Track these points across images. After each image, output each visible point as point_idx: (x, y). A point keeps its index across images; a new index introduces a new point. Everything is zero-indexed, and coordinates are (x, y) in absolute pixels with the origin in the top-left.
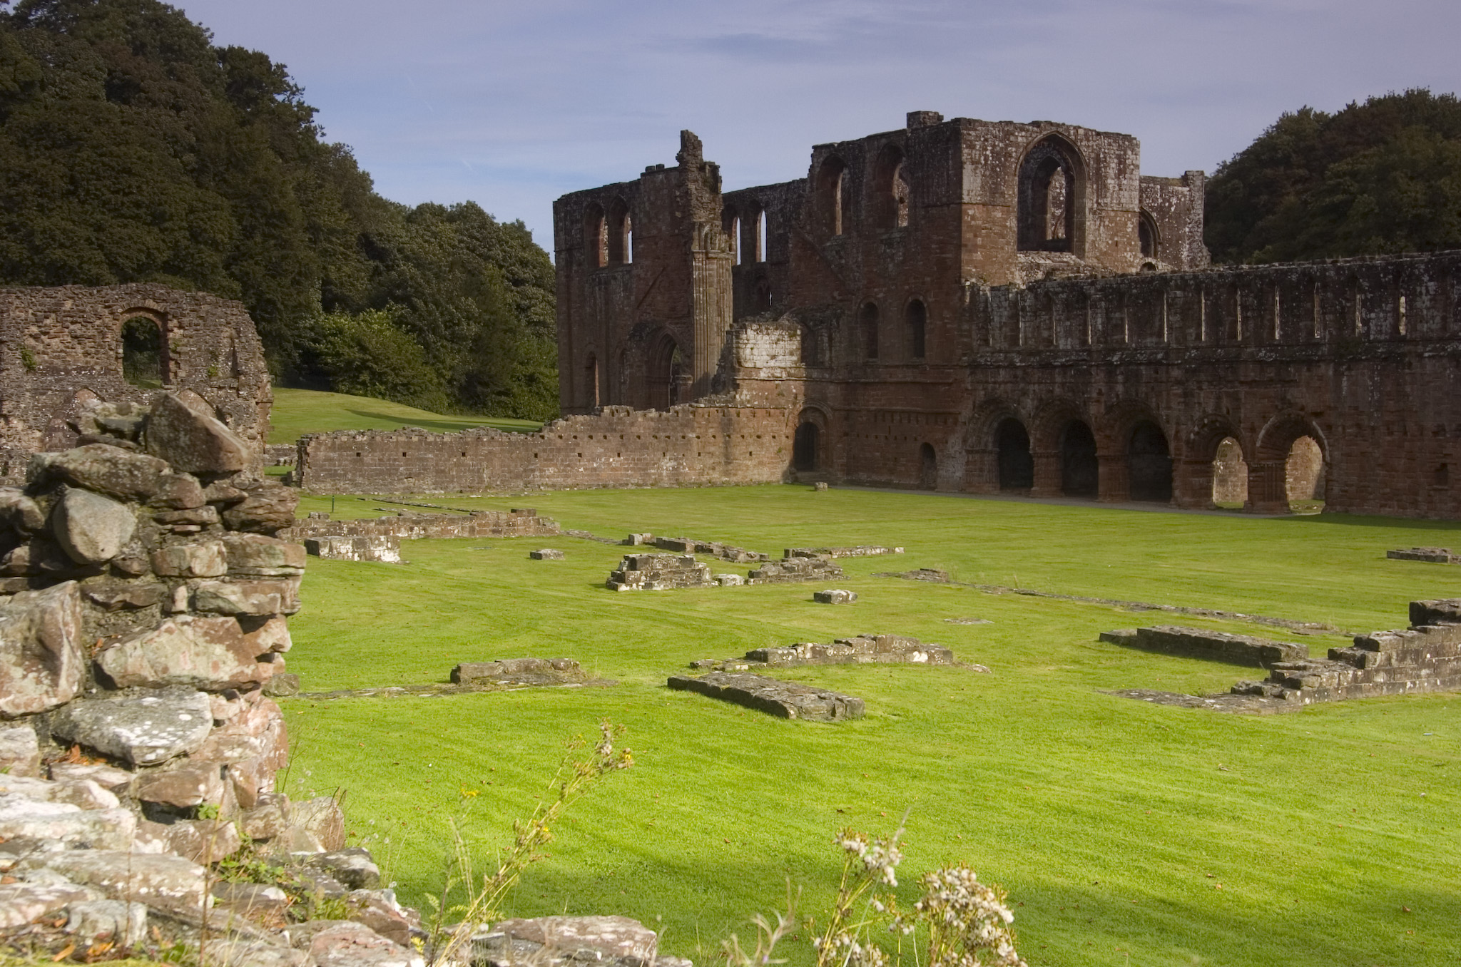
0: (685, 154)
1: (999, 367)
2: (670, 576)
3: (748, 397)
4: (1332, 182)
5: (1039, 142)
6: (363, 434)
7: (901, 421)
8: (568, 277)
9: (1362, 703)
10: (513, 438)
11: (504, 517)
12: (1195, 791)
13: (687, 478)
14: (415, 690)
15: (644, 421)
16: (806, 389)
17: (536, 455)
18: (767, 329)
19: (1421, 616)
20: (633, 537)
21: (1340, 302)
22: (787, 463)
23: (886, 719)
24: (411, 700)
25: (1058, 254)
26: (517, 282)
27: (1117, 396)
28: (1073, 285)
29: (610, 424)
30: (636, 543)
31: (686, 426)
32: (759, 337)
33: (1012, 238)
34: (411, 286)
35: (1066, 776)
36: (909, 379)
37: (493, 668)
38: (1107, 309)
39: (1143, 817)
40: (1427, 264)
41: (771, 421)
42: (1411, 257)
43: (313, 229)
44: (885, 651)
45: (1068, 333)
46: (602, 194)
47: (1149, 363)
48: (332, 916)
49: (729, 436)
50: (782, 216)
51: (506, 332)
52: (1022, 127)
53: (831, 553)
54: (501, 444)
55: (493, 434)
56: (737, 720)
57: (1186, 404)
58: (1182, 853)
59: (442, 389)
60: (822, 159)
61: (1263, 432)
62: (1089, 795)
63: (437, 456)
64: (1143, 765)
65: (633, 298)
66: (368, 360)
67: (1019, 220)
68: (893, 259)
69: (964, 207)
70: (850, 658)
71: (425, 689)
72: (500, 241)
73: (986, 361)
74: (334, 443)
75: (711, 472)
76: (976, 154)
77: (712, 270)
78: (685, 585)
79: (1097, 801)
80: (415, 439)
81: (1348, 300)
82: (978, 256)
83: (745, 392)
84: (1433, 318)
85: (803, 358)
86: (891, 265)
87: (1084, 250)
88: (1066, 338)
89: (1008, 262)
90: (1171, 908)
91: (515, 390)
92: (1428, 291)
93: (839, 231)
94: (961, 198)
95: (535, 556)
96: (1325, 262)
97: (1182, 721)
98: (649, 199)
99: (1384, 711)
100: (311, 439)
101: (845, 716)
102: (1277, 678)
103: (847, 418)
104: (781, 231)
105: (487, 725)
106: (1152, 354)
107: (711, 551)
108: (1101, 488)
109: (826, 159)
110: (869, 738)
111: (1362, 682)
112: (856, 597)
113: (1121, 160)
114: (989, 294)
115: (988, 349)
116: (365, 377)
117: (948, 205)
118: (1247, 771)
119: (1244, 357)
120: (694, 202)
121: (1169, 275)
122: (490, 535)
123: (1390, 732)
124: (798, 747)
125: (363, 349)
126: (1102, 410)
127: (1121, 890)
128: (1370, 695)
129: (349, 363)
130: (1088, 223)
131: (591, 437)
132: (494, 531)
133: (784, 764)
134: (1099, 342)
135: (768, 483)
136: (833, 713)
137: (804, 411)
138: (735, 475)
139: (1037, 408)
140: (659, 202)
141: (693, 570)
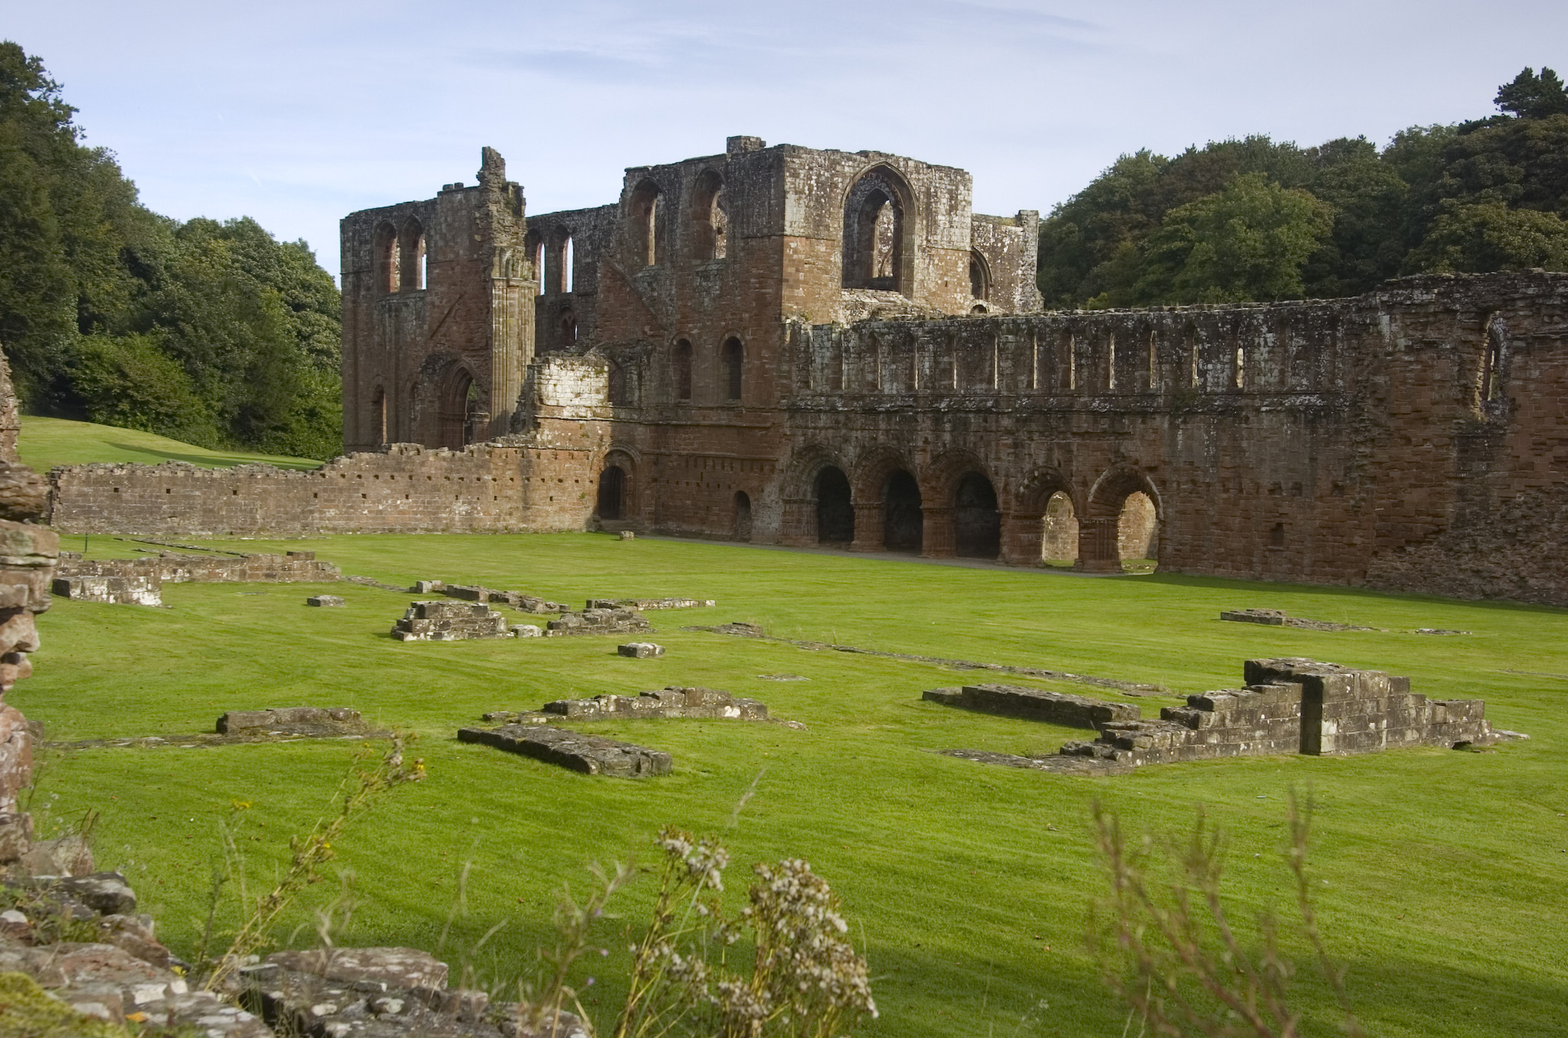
0: (486, 173)
1: (820, 411)
2: (461, 625)
3: (550, 438)
4: (1169, 228)
5: (866, 173)
6: (122, 467)
7: (714, 467)
8: (354, 302)
9: (1194, 765)
10: (290, 476)
11: (279, 560)
12: (1023, 852)
13: (481, 524)
14: (176, 740)
15: (435, 460)
16: (613, 431)
17: (316, 495)
18: (572, 364)
19: (1256, 675)
20: (421, 584)
21: (1177, 352)
22: (591, 510)
23: (695, 775)
24: (171, 751)
25: (885, 293)
26: (298, 307)
27: (944, 445)
28: (900, 326)
29: (399, 463)
30: (425, 591)
31: (481, 467)
32: (563, 373)
33: (837, 273)
34: (179, 308)
35: (887, 836)
36: (723, 422)
37: (264, 717)
38: (935, 353)
39: (968, 877)
40: (1265, 314)
41: (574, 464)
42: (1250, 306)
43: (69, 241)
44: (695, 705)
45: (894, 377)
46: (395, 213)
47: (978, 411)
48: (81, 938)
49: (528, 479)
50: (591, 244)
51: (284, 361)
52: (849, 157)
53: (636, 605)
54: (277, 482)
55: (268, 471)
56: (534, 775)
57: (1016, 455)
58: (1009, 914)
59: (212, 421)
60: (635, 183)
61: (1095, 486)
62: (911, 854)
63: (204, 493)
64: (968, 824)
65: (426, 327)
66: (129, 388)
67: (844, 256)
68: (709, 293)
69: (786, 239)
70: (656, 712)
71: (187, 739)
72: (279, 261)
73: (806, 404)
74: (88, 477)
75: (508, 517)
76: (800, 183)
77: (513, 299)
78: (478, 636)
79: (920, 860)
80: (181, 474)
81: (1185, 350)
82: (800, 292)
83: (546, 432)
84: (1271, 370)
85: (610, 397)
86: (706, 300)
87: (912, 290)
88: (892, 382)
89: (832, 300)
90: (997, 971)
91: (294, 425)
92: (1266, 343)
93: (652, 261)
94: (784, 230)
95: (314, 603)
96: (1161, 310)
97: (1009, 780)
98: (446, 220)
99: (1217, 774)
100: (62, 471)
101: (651, 772)
102: (1108, 739)
103: (656, 463)
104: (589, 260)
105: (256, 777)
106: (981, 401)
107: (507, 601)
108: (925, 543)
109: (641, 181)
110: (677, 795)
111: (1195, 743)
112: (663, 651)
113: (953, 196)
114: (811, 334)
115: (808, 392)
116: (124, 406)
117: (769, 237)
118: (1076, 831)
119: (1077, 407)
120: (495, 225)
121: (1001, 318)
122: (264, 580)
123: (1223, 795)
124: (598, 804)
125: (124, 375)
126: (928, 460)
127: (945, 953)
128: (1203, 757)
129: (108, 390)
130: (919, 262)
131: (377, 477)
132: (267, 576)
133: (584, 821)
134: (926, 387)
135: (570, 531)
136: (638, 768)
137: (610, 453)
138: (534, 521)
139: (859, 456)
140: (457, 224)
141: (487, 620)
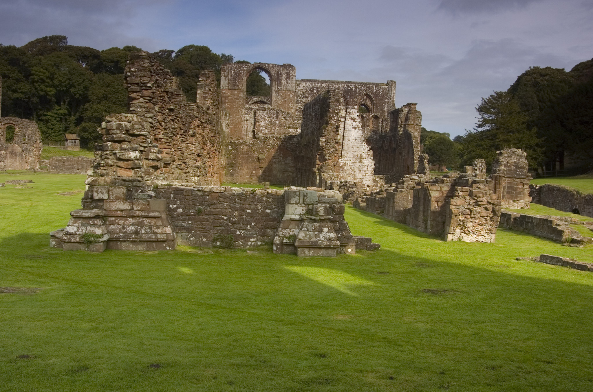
5: (253, 69)
69: (221, 90)
82: (226, 105)
87: (272, 103)
89: (240, 107)
130: (273, 95)
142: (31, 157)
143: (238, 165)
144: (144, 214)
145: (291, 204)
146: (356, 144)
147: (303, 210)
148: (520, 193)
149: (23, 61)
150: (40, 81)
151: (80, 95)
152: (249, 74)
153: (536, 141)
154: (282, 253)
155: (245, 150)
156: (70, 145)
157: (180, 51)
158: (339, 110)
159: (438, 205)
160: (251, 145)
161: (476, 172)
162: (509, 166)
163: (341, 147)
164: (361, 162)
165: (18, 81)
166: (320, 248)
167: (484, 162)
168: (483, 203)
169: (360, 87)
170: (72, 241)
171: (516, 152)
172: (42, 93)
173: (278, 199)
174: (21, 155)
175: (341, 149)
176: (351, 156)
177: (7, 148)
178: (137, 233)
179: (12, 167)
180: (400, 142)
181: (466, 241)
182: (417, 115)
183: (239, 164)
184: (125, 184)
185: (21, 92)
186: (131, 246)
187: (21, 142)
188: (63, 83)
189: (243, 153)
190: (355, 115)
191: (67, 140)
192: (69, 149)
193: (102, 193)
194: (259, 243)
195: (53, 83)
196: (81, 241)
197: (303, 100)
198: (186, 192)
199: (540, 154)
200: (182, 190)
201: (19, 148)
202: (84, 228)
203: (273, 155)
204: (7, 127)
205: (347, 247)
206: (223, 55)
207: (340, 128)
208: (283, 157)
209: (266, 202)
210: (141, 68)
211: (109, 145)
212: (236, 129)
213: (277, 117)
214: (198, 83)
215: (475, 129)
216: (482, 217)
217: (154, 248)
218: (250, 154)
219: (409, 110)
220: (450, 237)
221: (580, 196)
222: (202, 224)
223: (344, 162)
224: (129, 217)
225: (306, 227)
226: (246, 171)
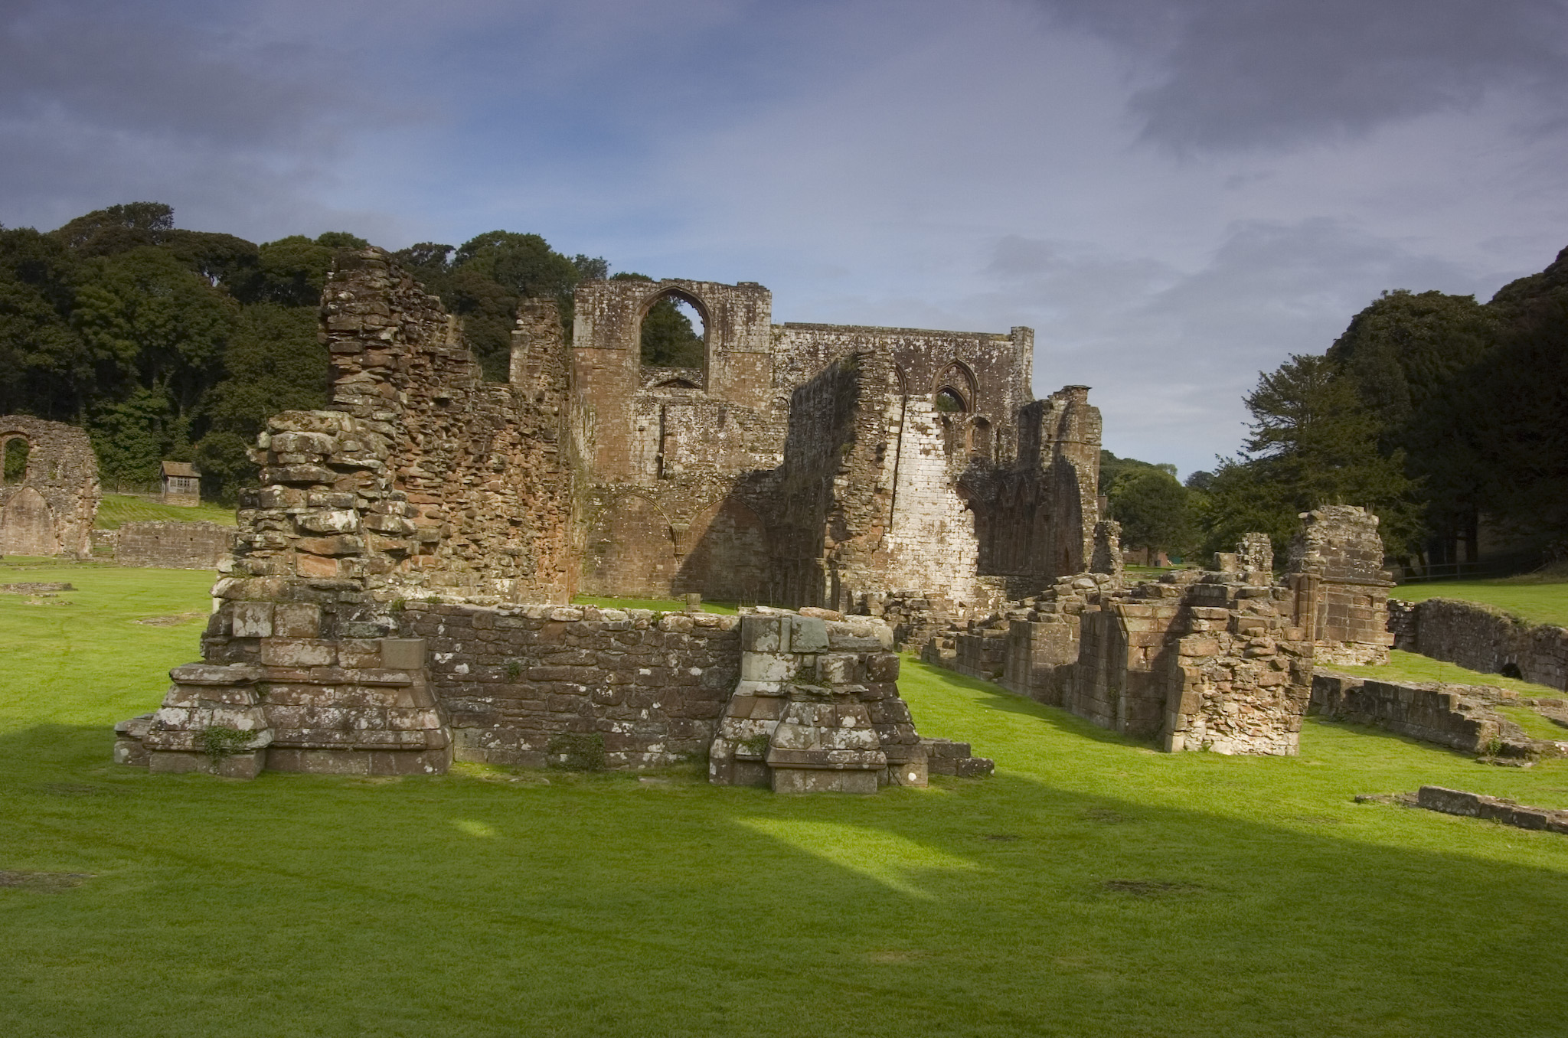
142: (70, 522)
143: (618, 547)
144: (365, 678)
145: (756, 652)
146: (929, 494)
147: (788, 670)
148: (1362, 624)
149: (56, 270)
150: (98, 322)
151: (204, 360)
152: (647, 308)
153: (1404, 484)
154: (731, 783)
155: (636, 508)
156: (173, 490)
157: (468, 248)
158: (884, 403)
159: (1145, 655)
160: (653, 497)
161: (1246, 567)
162: (1332, 553)
163: (889, 502)
164: (942, 541)
165: (40, 320)
166: (834, 770)
167: (1268, 540)
168: (1264, 651)
169: (939, 343)
170: (174, 747)
171: (1351, 514)
172: (102, 354)
173: (723, 639)
174: (43, 515)
175: (889, 508)
176: (915, 526)
177: (6, 496)
178: (346, 727)
179: (18, 549)
180: (1045, 490)
181: (1220, 751)
182: (1089, 417)
183: (621, 544)
184: (316, 597)
185: (48, 351)
186: (331, 762)
187: (43, 482)
188: (159, 327)
189: (630, 518)
190: (928, 419)
191: (166, 479)
192: (172, 502)
193: (257, 621)
194: (672, 757)
195: (133, 327)
196: (198, 749)
197: (790, 378)
198: (479, 619)
199: (1414, 520)
200: (469, 614)
201: (39, 499)
202: (205, 713)
203: (709, 523)
204: (8, 443)
205: (905, 768)
206: (581, 259)
207: (888, 452)
208: (737, 528)
209: (692, 646)
210: (365, 292)
211: (277, 493)
212: (613, 454)
213: (722, 421)
214: (514, 332)
215: (1242, 454)
216: (1263, 687)
217: (391, 768)
218: (651, 520)
219: (1070, 405)
220: (1178, 741)
221: (1522, 630)
222: (521, 706)
223: (899, 540)
224: (328, 685)
225: (797, 715)
226: (637, 564)
